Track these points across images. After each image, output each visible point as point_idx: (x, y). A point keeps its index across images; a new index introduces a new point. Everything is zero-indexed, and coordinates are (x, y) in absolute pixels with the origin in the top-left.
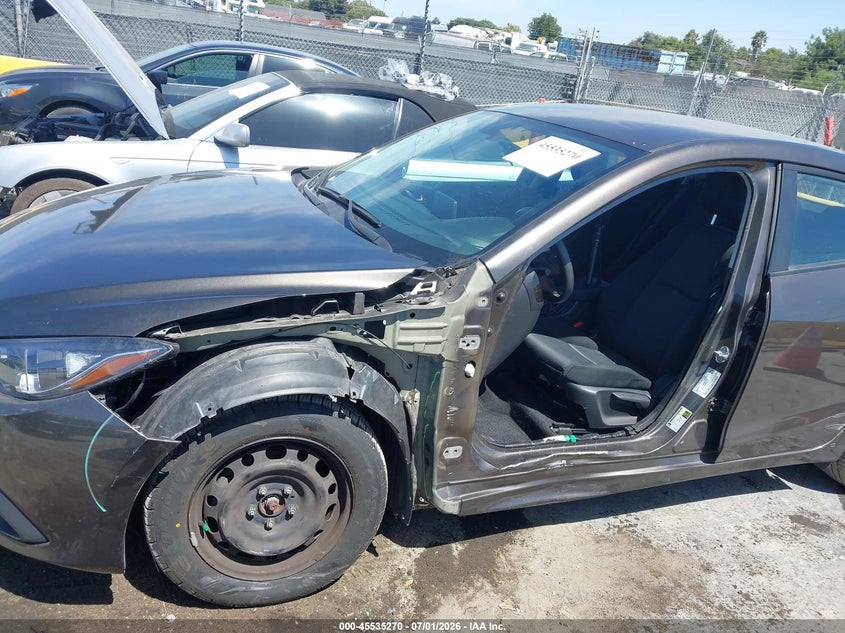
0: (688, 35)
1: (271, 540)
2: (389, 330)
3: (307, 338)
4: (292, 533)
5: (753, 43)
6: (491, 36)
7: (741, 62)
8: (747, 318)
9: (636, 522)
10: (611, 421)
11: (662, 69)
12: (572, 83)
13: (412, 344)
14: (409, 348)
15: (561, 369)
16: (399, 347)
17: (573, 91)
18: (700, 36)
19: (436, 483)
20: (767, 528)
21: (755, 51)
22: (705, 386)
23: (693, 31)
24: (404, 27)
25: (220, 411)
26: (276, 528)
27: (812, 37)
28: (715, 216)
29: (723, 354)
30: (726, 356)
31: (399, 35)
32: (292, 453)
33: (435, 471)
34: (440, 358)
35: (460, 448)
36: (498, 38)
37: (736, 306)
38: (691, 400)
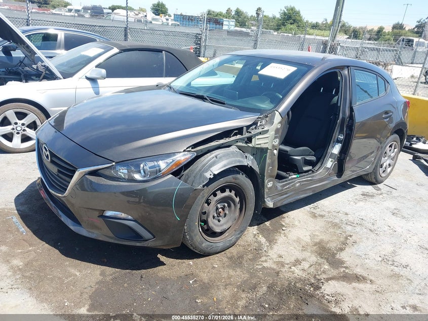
0: (227, 11)
1: (221, 225)
2: (253, 140)
3: (229, 146)
4: (227, 222)
5: (257, 13)
6: (136, 15)
7: (253, 22)
8: (347, 123)
9: (317, 205)
10: (305, 168)
11: (225, 28)
12: (200, 37)
13: (260, 144)
14: (259, 146)
15: (287, 152)
16: (257, 146)
17: (200, 41)
18: (233, 11)
19: (266, 197)
20: (356, 199)
21: (258, 16)
22: (336, 149)
23: (229, 9)
24: (89, 11)
25: (214, 175)
26: (223, 220)
27: (281, 10)
28: (322, 88)
29: (341, 137)
30: (342, 138)
31: (87, 15)
32: (228, 190)
33: (265, 192)
34: (267, 149)
35: (272, 182)
36: (140, 15)
37: (343, 119)
38: (332, 155)
